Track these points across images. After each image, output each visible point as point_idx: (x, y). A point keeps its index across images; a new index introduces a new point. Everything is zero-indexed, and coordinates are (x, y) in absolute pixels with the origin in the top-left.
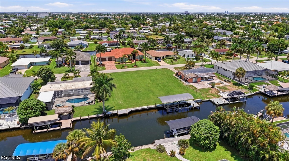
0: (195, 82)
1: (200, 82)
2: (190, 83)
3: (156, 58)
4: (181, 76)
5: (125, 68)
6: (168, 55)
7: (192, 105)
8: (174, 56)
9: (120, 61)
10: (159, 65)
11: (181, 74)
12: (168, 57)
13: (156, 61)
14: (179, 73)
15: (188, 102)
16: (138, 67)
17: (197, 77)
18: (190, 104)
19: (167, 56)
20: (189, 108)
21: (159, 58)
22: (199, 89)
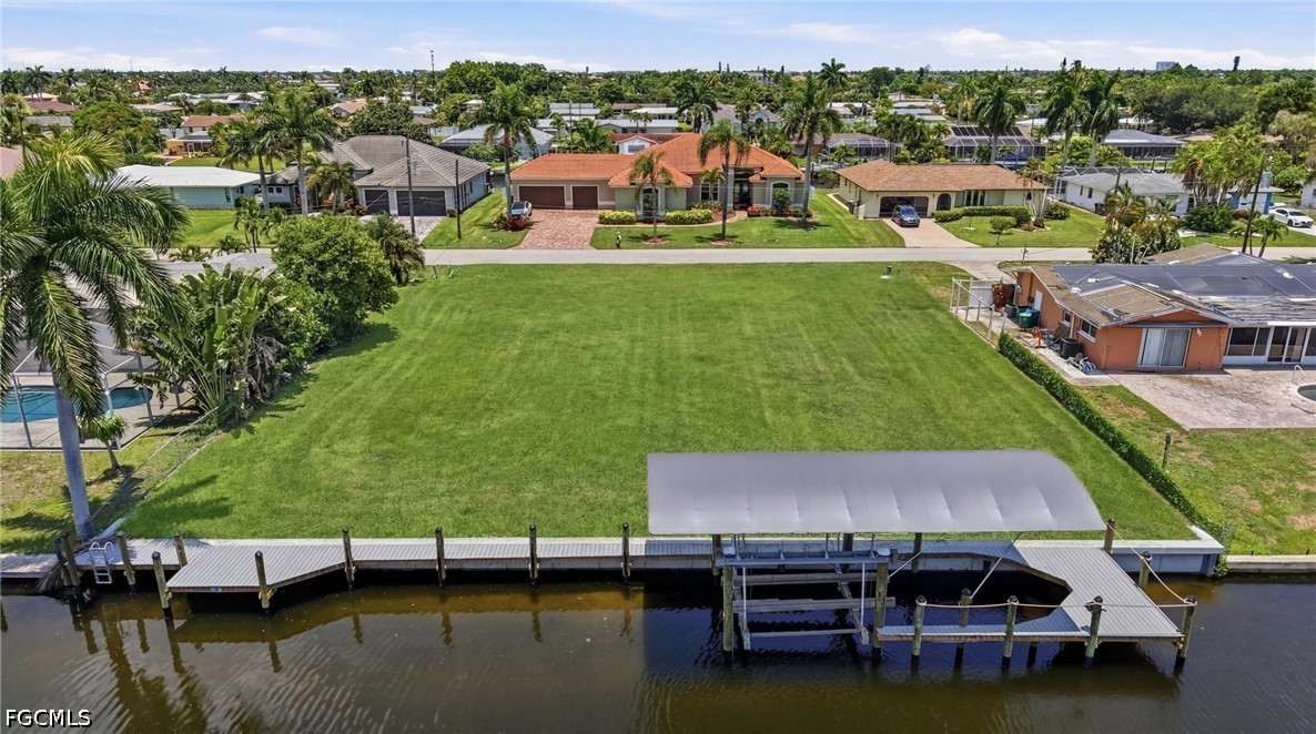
0: (1161, 369)
1: (1221, 369)
2: (1105, 370)
3: (889, 206)
4: (1037, 306)
5: (647, 247)
6: (984, 191)
7: (1074, 609)
8: (1029, 197)
9: (634, 209)
10: (899, 242)
11: (1038, 296)
12: (982, 204)
13: (888, 221)
14: (1026, 283)
15: (1037, 556)
16: (740, 245)
17: (1187, 321)
18: (1053, 591)
19: (974, 198)
20: (1033, 648)
21: (908, 201)
22: (1196, 436)
